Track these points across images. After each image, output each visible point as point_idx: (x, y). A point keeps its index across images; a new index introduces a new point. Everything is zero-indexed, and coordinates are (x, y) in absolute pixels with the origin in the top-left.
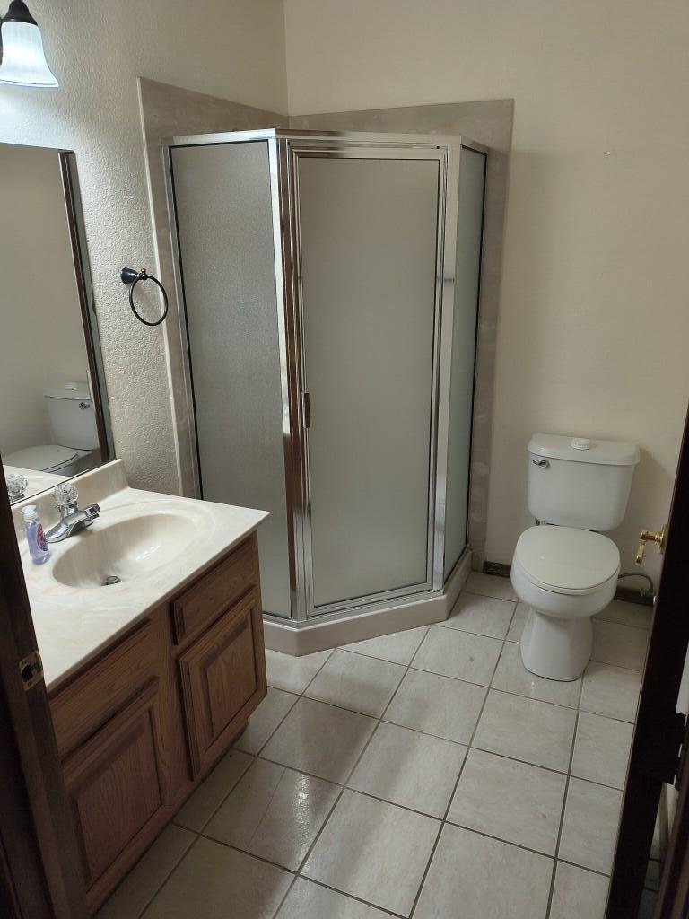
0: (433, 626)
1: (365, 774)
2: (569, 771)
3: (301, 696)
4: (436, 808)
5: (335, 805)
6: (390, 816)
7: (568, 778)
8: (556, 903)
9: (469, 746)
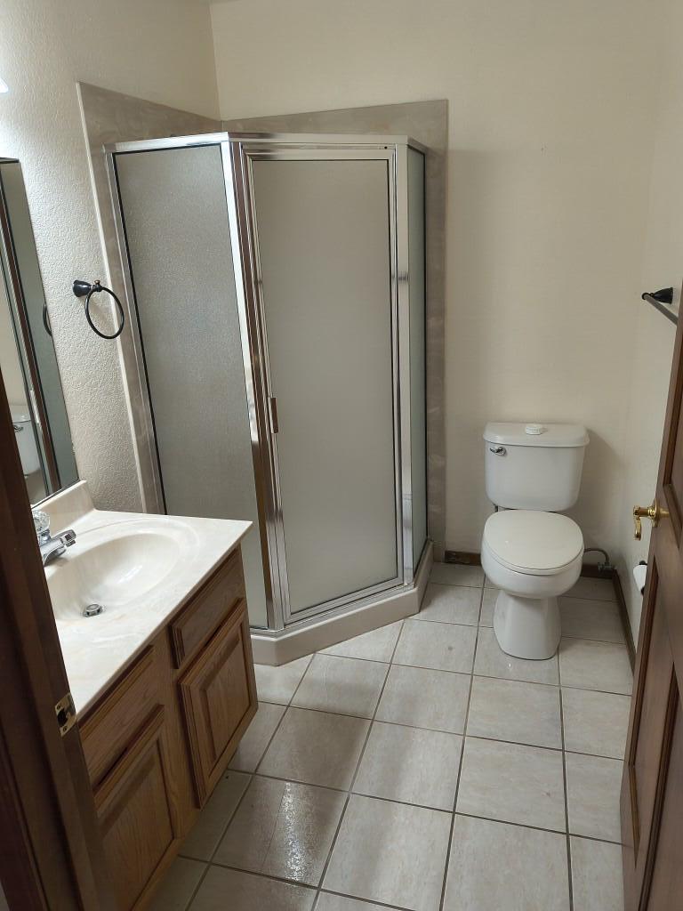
0: (407, 620)
1: (367, 775)
2: (563, 747)
3: (289, 706)
4: (443, 800)
5: (344, 812)
6: (401, 815)
7: (563, 754)
8: (575, 877)
9: (464, 735)
